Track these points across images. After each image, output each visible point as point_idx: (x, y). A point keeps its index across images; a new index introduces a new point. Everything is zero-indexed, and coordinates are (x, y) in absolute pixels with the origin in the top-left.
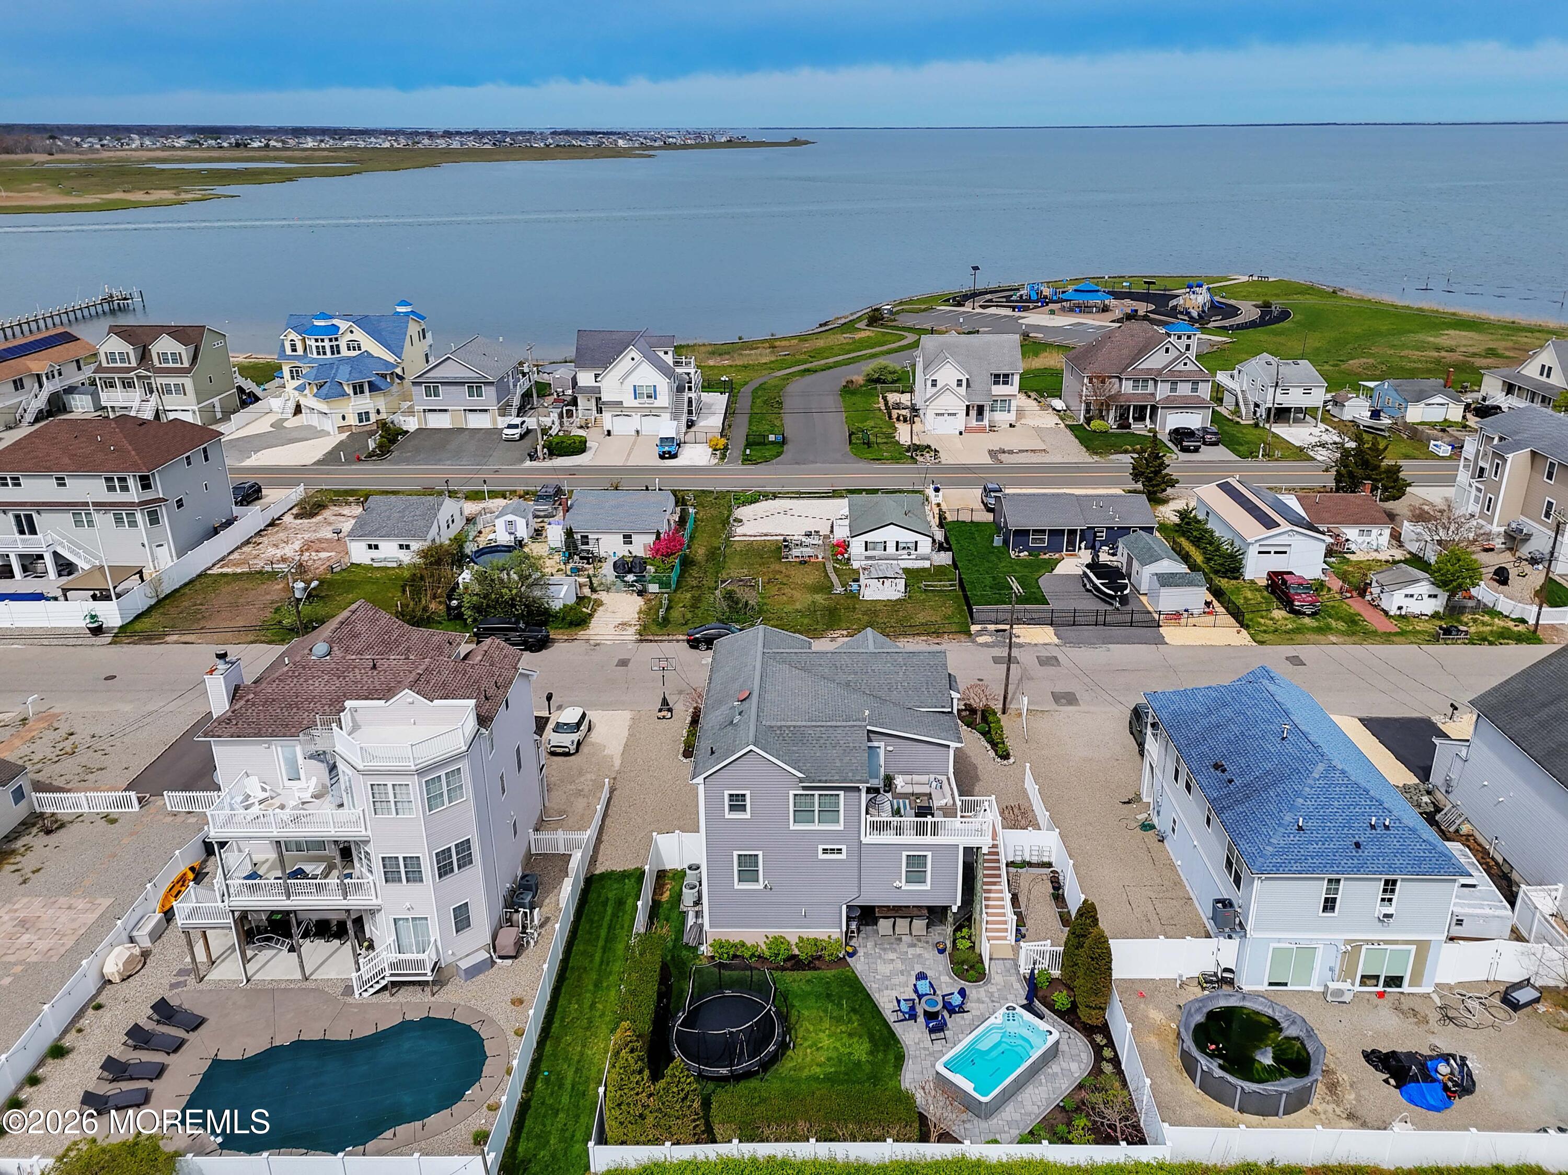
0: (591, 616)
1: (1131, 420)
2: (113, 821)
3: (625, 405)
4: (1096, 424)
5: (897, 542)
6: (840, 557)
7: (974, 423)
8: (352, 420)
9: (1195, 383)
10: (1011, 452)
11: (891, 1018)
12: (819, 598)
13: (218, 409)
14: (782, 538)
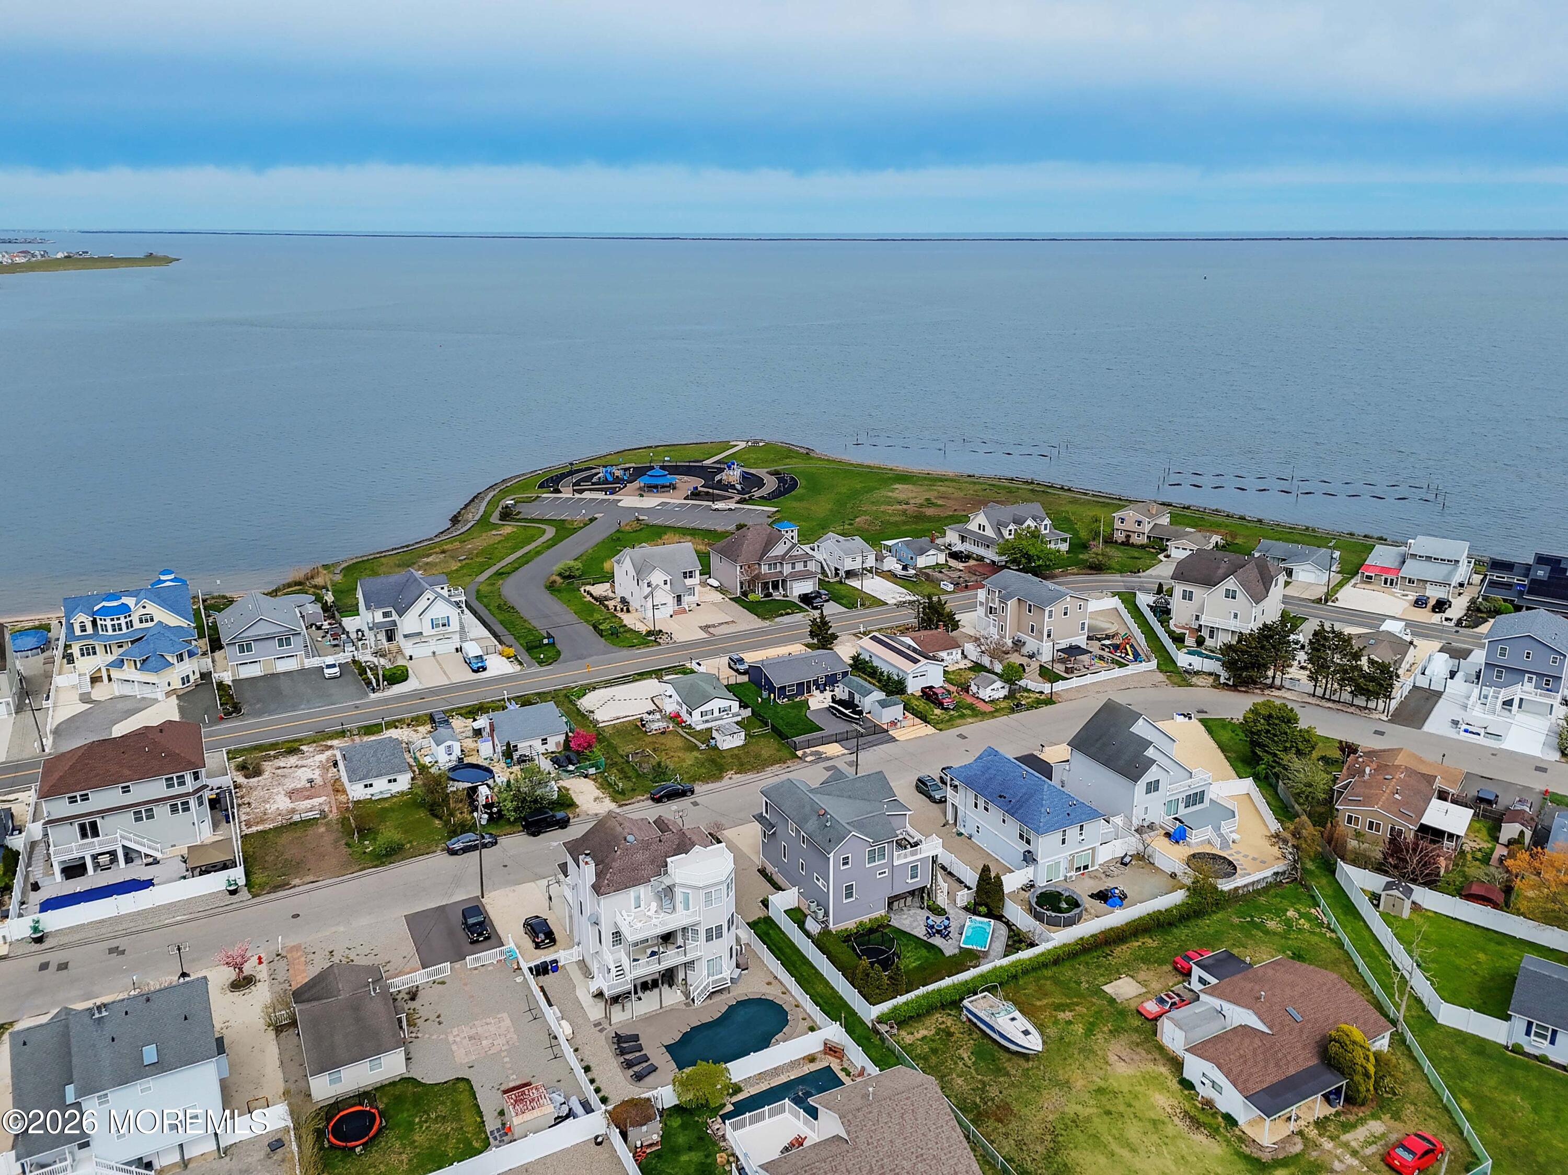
0: (572, 799)
1: (771, 590)
2: (443, 983)
3: (424, 634)
4: (751, 597)
5: (719, 708)
6: (683, 725)
7: (676, 607)
8: (177, 684)
10: (714, 626)
11: (925, 938)
12: (696, 755)
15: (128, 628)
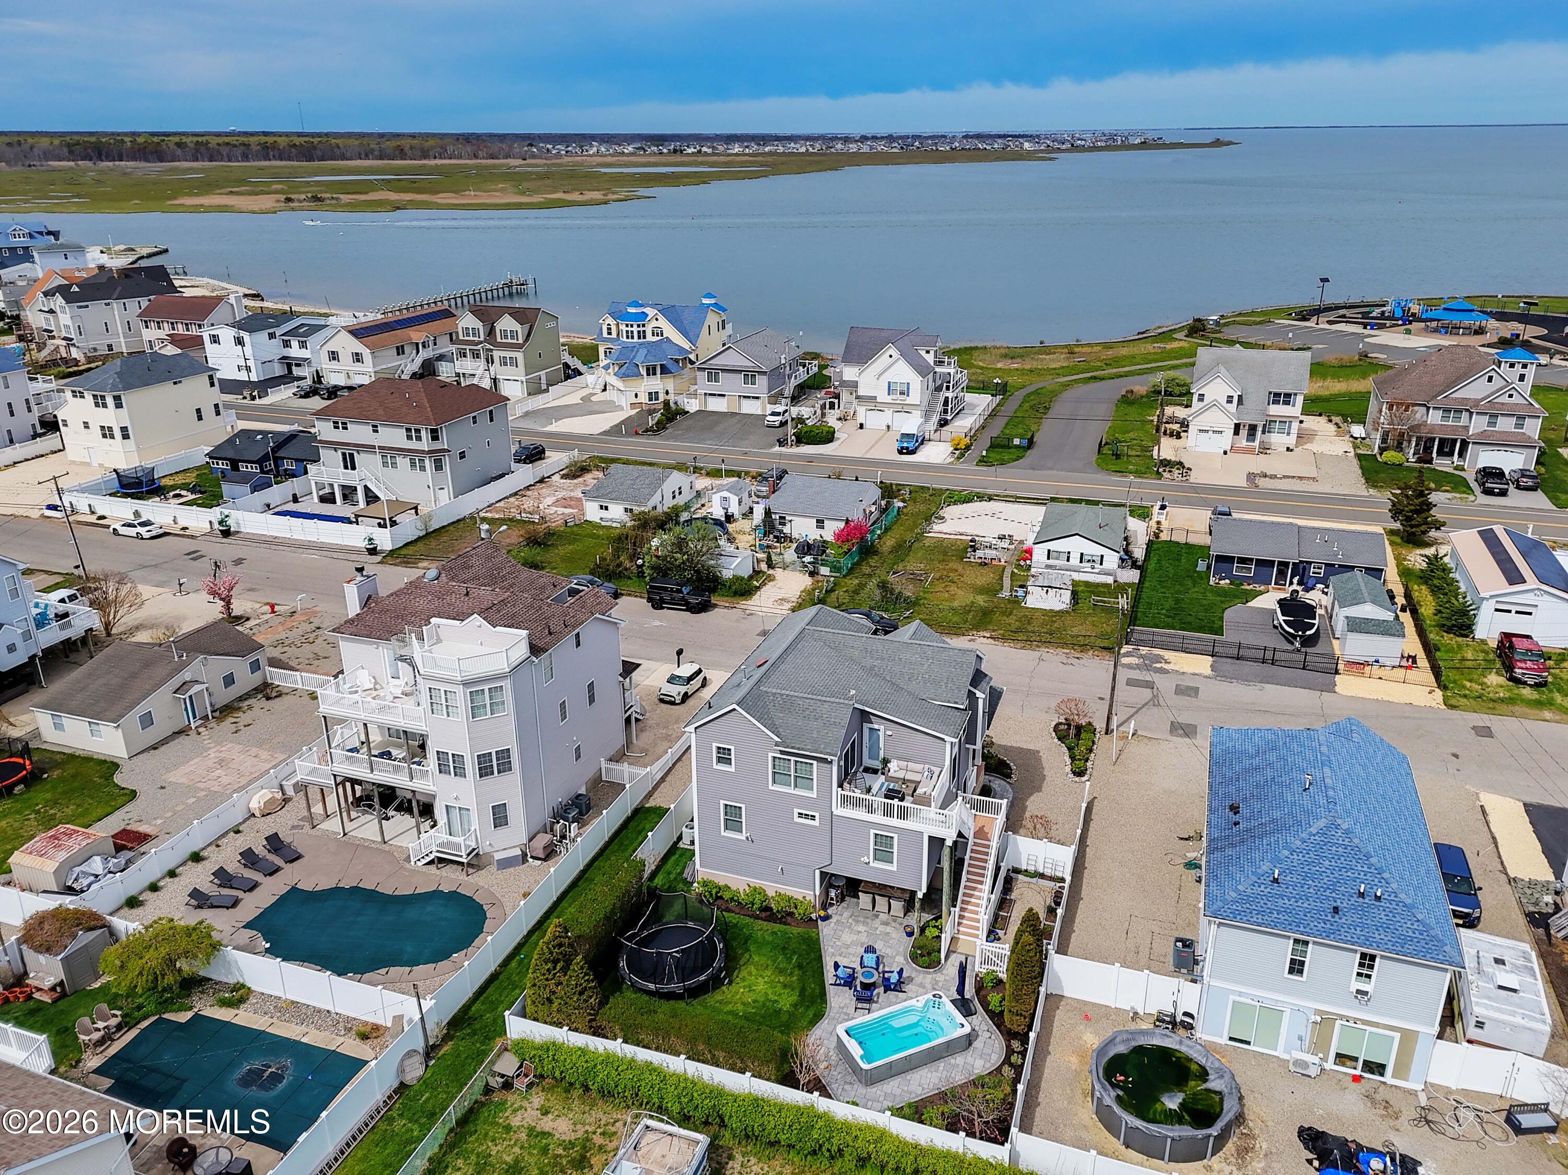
0: (758, 588)
1: (1434, 455)
2: (314, 699)
3: (878, 400)
4: (1391, 456)
5: (1082, 554)
6: (1022, 563)
7: (1244, 443)
8: (643, 398)
9: (1521, 418)
10: (1273, 477)
12: (981, 600)
13: (544, 381)
14: (970, 538)
15: (639, 338)
